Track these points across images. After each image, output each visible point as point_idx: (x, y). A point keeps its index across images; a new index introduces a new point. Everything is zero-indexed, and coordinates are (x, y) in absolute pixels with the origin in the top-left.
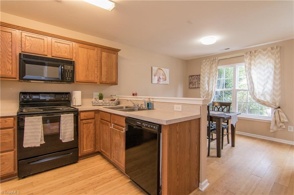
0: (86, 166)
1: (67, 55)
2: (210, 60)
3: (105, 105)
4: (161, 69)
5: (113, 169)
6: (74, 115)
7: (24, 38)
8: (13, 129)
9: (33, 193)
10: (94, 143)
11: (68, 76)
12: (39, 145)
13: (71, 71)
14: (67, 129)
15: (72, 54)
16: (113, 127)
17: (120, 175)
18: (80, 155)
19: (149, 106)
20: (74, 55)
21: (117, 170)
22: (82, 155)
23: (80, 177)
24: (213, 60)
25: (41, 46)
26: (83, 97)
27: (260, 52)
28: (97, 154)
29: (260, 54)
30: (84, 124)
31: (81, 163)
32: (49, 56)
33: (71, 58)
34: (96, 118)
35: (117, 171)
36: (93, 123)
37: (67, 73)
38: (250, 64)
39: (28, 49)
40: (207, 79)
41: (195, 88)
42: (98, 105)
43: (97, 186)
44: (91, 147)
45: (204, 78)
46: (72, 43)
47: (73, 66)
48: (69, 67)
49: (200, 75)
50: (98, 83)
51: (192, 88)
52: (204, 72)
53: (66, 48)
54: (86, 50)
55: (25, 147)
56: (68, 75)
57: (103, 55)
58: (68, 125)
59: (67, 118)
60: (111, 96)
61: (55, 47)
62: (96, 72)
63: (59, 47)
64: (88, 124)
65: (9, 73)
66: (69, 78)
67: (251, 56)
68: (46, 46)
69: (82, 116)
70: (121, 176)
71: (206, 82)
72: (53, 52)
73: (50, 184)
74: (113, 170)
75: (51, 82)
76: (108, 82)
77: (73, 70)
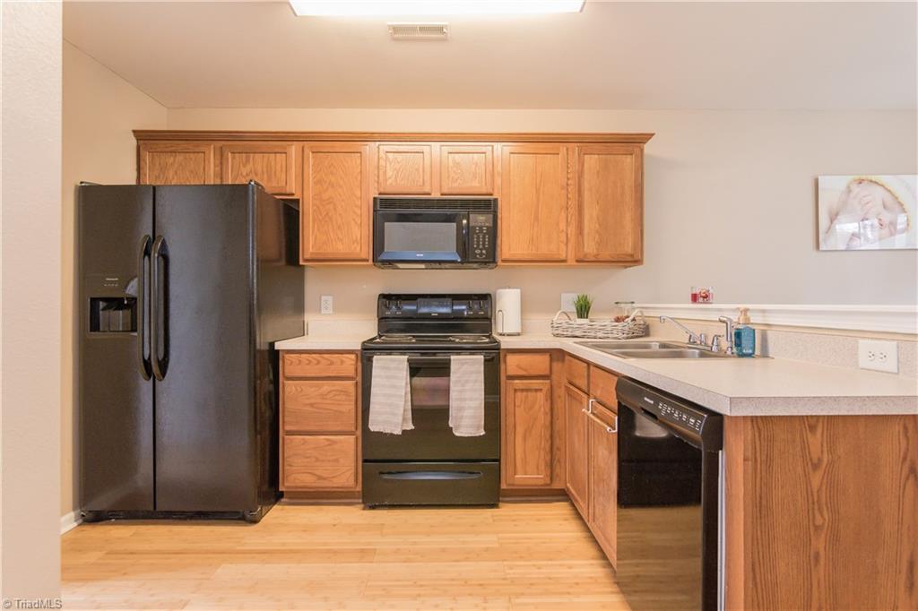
0: (516, 525)
1: (477, 185)
3: (592, 334)
4: (876, 183)
5: (593, 559)
6: (485, 360)
7: (384, 157)
8: (354, 382)
9: (375, 550)
10: (548, 458)
11: (478, 245)
12: (398, 432)
13: (487, 230)
14: (465, 400)
15: (493, 176)
16: (592, 413)
17: (610, 589)
18: (503, 486)
19: (743, 343)
20: (498, 181)
21: (604, 567)
22: (510, 487)
23: (487, 550)
25: (417, 170)
26: (525, 307)
28: (560, 498)
30: (516, 390)
31: (507, 510)
32: (436, 195)
33: (490, 191)
34: (554, 377)
35: (603, 569)
36: (544, 391)
37: (475, 236)
39: (391, 184)
42: (570, 334)
43: (523, 594)
44: (538, 468)
46: (490, 148)
47: (491, 216)
48: (480, 220)
50: (571, 262)
53: (476, 164)
54: (530, 159)
55: (372, 430)
56: (478, 242)
57: (586, 166)
58: (468, 386)
59: (466, 366)
60: (617, 303)
61: (448, 167)
62: (563, 226)
63: (458, 164)
64: (529, 394)
65: (355, 248)
66: (481, 249)
68: (428, 170)
69: (512, 364)
70: (612, 593)
72: (443, 184)
73: (415, 543)
74: (592, 564)
75: (437, 265)
76: (605, 255)
77: (491, 225)
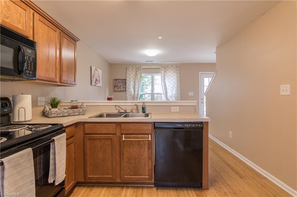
1: (21, 28)
2: (135, 68)
4: (97, 70)
11: (28, 67)
13: (32, 60)
15: (30, 28)
20: (31, 32)
24: (139, 68)
27: (170, 68)
29: (170, 70)
33: (29, 36)
36: (74, 142)
38: (165, 75)
40: (132, 83)
41: (121, 91)
44: (72, 179)
45: (130, 82)
47: (34, 52)
48: (29, 52)
49: (126, 80)
50: (59, 83)
51: (117, 91)
52: (130, 77)
53: (20, 14)
54: (46, 28)
56: (28, 65)
57: (64, 42)
63: (8, 7)
64: (69, 146)
66: (30, 71)
67: (165, 69)
71: (132, 86)
77: (34, 57)
